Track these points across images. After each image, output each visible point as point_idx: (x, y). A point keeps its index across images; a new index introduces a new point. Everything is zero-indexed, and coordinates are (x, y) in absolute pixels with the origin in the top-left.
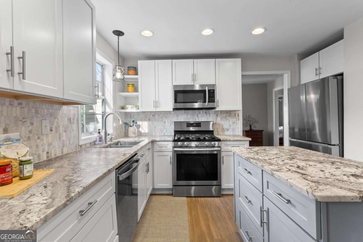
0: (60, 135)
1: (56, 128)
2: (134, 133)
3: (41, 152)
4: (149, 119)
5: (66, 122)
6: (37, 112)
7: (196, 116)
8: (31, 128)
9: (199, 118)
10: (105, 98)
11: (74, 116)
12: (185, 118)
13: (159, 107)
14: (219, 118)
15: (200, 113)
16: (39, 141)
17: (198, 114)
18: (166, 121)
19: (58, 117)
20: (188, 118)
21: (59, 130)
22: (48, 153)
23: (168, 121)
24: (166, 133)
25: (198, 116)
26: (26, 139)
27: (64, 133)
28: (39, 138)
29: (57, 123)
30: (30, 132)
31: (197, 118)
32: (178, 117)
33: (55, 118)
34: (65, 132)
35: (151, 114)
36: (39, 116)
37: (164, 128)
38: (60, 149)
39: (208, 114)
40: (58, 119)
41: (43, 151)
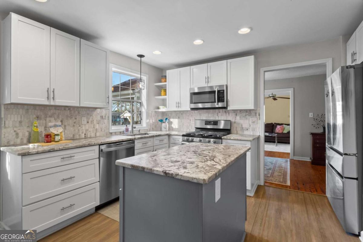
0: (94, 125)
1: (91, 121)
2: (165, 128)
3: (81, 133)
4: (179, 117)
5: (99, 118)
6: (79, 113)
7: (216, 115)
8: (75, 120)
9: (218, 117)
10: (142, 102)
11: (106, 115)
12: (207, 117)
13: (180, 107)
14: (238, 118)
15: (220, 112)
16: (80, 128)
17: (218, 113)
18: (191, 119)
19: (93, 115)
20: (209, 117)
21: (94, 123)
22: (85, 134)
23: (193, 119)
24: (191, 129)
25: (218, 115)
26: (72, 126)
27: (97, 124)
28: (80, 126)
29: (92, 118)
30: (75, 123)
31: (217, 117)
32: (201, 116)
33: (91, 116)
34: (98, 124)
35: (180, 113)
36: (80, 115)
37: (190, 125)
38: (94, 133)
39: (227, 113)
40: (93, 116)
41: (82, 133)
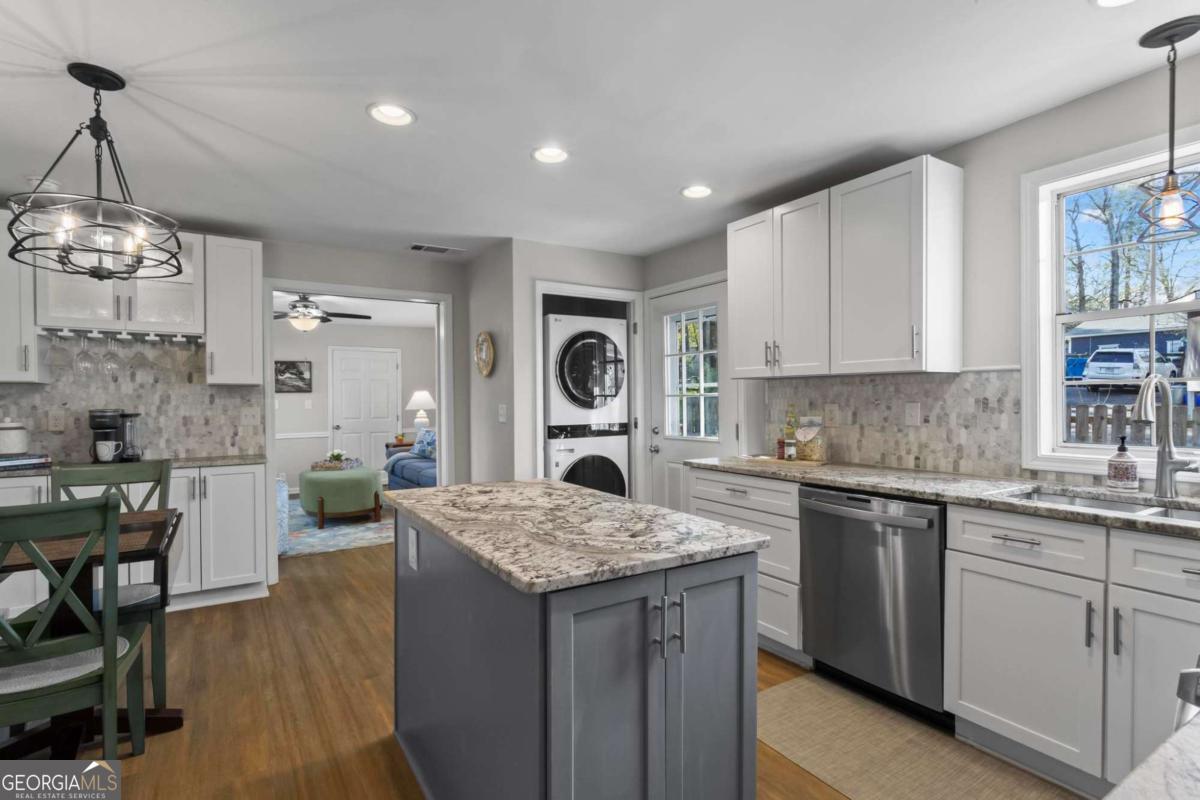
0: (949, 432)
1: (939, 418)
3: (903, 453)
5: (970, 406)
6: (897, 391)
8: (886, 414)
11: (1005, 393)
16: (900, 435)
19: (947, 396)
21: (948, 423)
22: (917, 458)
26: (879, 428)
27: (963, 429)
28: (900, 431)
29: (943, 408)
30: (886, 419)
33: (936, 399)
34: (966, 427)
36: (902, 396)
38: (951, 459)
40: (945, 401)
41: (909, 452)
